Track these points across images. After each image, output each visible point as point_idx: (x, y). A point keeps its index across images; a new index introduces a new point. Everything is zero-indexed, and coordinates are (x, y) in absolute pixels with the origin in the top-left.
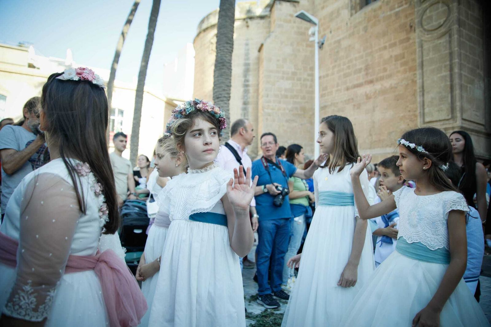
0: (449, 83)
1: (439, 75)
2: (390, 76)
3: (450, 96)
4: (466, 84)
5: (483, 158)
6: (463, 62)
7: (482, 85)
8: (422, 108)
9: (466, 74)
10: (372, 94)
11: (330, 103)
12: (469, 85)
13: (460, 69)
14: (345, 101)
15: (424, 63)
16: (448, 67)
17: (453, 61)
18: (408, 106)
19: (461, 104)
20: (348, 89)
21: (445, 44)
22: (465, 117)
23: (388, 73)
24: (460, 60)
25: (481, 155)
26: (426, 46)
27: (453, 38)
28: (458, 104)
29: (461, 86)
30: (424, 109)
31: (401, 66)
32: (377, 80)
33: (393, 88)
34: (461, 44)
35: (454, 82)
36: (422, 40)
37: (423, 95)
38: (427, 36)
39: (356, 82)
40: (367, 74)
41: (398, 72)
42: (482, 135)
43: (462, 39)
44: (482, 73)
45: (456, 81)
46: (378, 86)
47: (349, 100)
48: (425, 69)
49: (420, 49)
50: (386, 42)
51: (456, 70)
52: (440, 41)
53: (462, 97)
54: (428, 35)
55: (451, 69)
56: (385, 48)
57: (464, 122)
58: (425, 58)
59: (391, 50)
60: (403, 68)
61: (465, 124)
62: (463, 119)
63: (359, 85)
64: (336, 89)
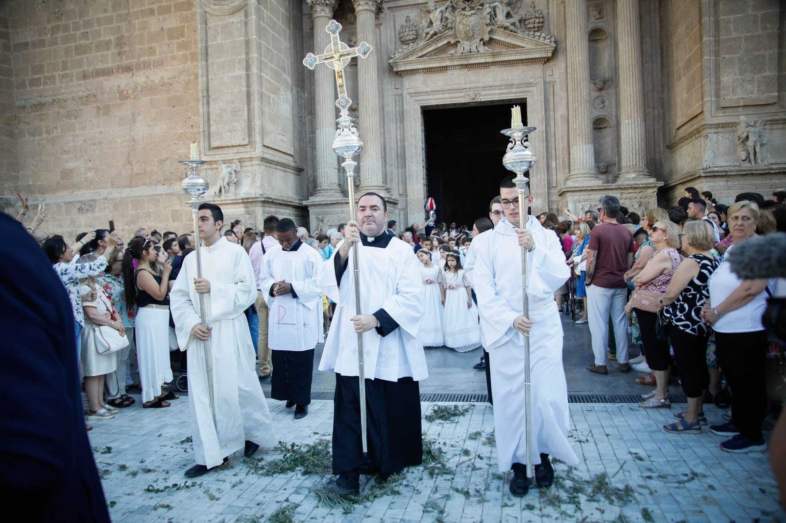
0: (244, 89)
1: (231, 74)
2: (160, 64)
3: (246, 109)
4: (268, 93)
5: (293, 204)
6: (263, 59)
7: (290, 97)
8: (206, 125)
9: (269, 78)
10: (129, 92)
11: (50, 99)
12: (272, 96)
13: (261, 70)
14: (81, 98)
15: (210, 51)
16: (244, 62)
17: (251, 56)
18: (190, 118)
19: (262, 123)
20: (85, 77)
21: (239, 25)
22: (267, 143)
23: (156, 57)
24: (261, 56)
25: (289, 200)
26: (211, 24)
27: (250, 18)
28: (257, 122)
29: (261, 95)
30: (209, 127)
31: (178, 50)
32: (138, 67)
33: (166, 85)
34: (260, 30)
35: (252, 88)
36: (206, 12)
37: (208, 103)
38: (213, 7)
39: (100, 66)
40: (119, 54)
41: (174, 58)
42: (290, 171)
43: (261, 22)
44: (289, 80)
45: (255, 87)
46: (140, 78)
47: (87, 97)
48: (209, 62)
49: (203, 26)
50: (153, 3)
51: (254, 70)
52: (232, 20)
53: (262, 112)
54: (215, 5)
55: (248, 68)
56: (152, 12)
57: (266, 150)
58: (209, 43)
59: (161, 17)
60: (182, 53)
61: (267, 153)
62: (264, 146)
63: (107, 73)
64: (61, 73)
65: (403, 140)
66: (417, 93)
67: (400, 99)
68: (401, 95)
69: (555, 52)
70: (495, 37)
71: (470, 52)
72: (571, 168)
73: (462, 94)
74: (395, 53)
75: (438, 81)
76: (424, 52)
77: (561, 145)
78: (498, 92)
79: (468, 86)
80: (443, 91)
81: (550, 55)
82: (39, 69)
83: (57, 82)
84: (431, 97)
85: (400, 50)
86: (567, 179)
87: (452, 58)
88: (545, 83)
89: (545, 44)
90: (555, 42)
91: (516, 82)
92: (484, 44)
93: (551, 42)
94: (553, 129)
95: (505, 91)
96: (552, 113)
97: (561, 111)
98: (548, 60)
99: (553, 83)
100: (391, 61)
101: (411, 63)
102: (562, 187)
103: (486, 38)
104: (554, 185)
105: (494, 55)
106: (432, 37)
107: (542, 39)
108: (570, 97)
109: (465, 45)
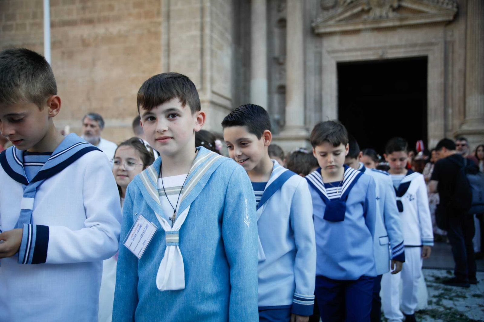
0: (198, 46)
1: (188, 34)
2: (118, 19)
3: (199, 62)
4: (216, 50)
6: (213, 22)
7: (230, 52)
9: (216, 37)
10: (91, 40)
13: (212, 31)
16: (199, 25)
17: (205, 20)
19: (212, 73)
22: (215, 89)
23: (115, 13)
24: (212, 20)
28: (208, 73)
29: (212, 51)
31: (134, 8)
32: (99, 21)
33: (122, 37)
35: (205, 45)
37: (169, 56)
39: (66, 18)
40: (83, 8)
41: (130, 15)
44: (230, 38)
45: (207, 45)
46: (100, 30)
48: (172, 21)
51: (207, 31)
53: (212, 65)
55: (202, 29)
57: (213, 95)
60: (137, 10)
61: (214, 97)
62: (214, 92)
63: (72, 23)
64: (31, 21)
65: (321, 89)
66: (334, 51)
67: (319, 56)
68: (320, 53)
69: (456, 16)
70: (404, 4)
71: (381, 17)
72: (467, 114)
73: (371, 52)
74: (316, 18)
75: (352, 42)
76: (342, 17)
77: (457, 95)
78: (402, 50)
79: (377, 45)
80: (355, 50)
81: (451, 18)
82: (12, 17)
83: (28, 28)
84: (346, 54)
85: (321, 15)
86: (462, 124)
87: (365, 22)
88: (446, 42)
89: (448, 9)
90: (458, 7)
91: (420, 41)
92: (394, 10)
93: (453, 7)
94: (450, 82)
95: (410, 49)
96: (450, 68)
97: (459, 66)
98: (448, 23)
99: (453, 43)
100: (314, 25)
101: (330, 26)
102: (457, 130)
103: (396, 5)
104: (450, 128)
105: (401, 19)
106: (349, 4)
107: (445, 5)
108: (469, 55)
109: (377, 12)
